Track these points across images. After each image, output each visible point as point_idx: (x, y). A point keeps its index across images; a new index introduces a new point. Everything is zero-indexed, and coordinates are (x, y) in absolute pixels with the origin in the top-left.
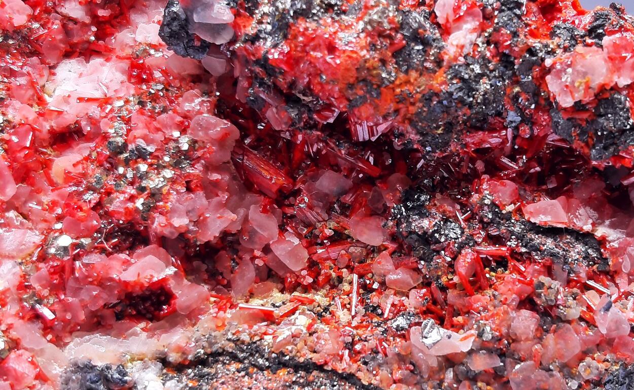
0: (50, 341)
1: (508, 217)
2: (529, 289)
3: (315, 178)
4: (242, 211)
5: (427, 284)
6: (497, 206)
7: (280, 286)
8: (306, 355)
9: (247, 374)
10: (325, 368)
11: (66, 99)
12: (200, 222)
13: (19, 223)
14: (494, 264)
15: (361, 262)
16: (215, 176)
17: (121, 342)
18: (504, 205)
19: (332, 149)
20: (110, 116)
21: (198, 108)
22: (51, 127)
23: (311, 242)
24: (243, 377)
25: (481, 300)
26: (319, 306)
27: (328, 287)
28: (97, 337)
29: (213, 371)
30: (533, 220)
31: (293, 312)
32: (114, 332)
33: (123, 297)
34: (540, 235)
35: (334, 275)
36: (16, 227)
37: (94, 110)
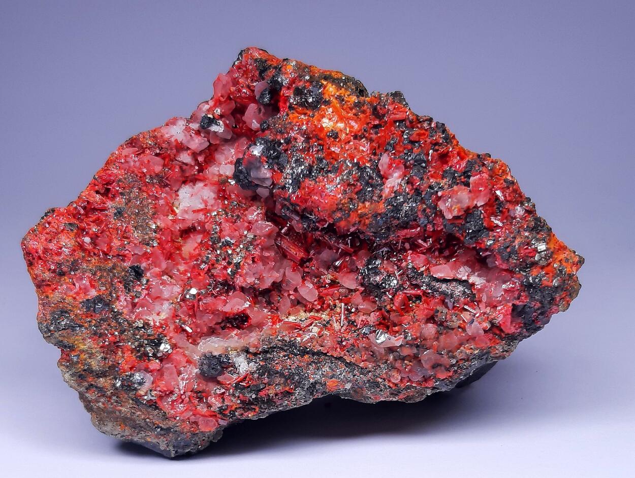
0: (191, 343)
1: (422, 274)
2: (432, 313)
3: (319, 253)
4: (282, 271)
5: (380, 309)
6: (415, 269)
7: (304, 309)
8: (318, 348)
9: (289, 358)
10: (328, 354)
11: (186, 212)
12: (260, 279)
13: (169, 282)
14: (414, 299)
15: (346, 297)
16: (266, 254)
17: (226, 341)
18: (420, 268)
19: (327, 240)
20: (210, 222)
21: (256, 218)
22: (180, 227)
23: (319, 286)
24: (287, 359)
25: (407, 318)
26: (324, 320)
27: (329, 310)
28: (213, 338)
29: (272, 356)
30: (434, 276)
31: (311, 324)
32: (221, 336)
33: (224, 319)
34: (439, 283)
35: (332, 304)
36: (168, 284)
37: (201, 217)
